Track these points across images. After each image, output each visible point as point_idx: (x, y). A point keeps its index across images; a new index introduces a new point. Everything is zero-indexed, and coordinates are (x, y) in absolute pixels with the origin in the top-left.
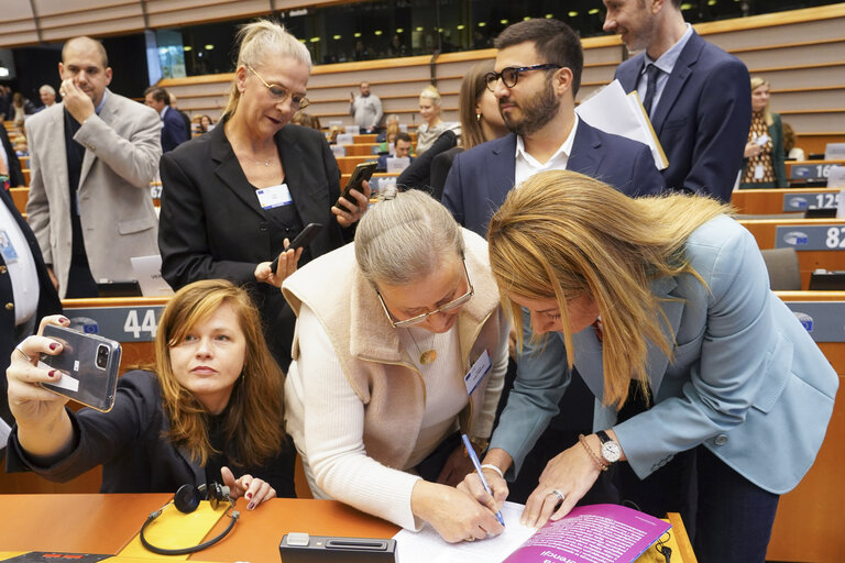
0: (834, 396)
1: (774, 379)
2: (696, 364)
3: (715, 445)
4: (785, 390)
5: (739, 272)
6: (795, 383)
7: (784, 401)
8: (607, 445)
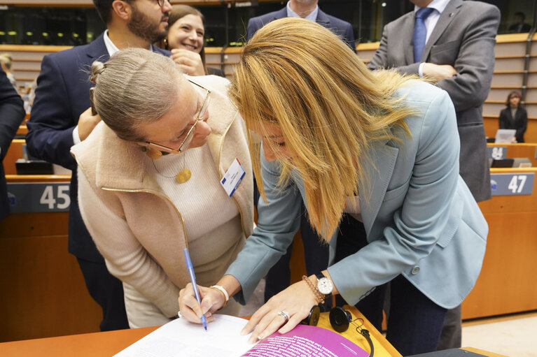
0: (486, 237)
1: (451, 223)
2: (400, 210)
3: (411, 274)
4: (456, 233)
5: (443, 125)
6: (463, 227)
7: (456, 241)
8: (322, 281)
